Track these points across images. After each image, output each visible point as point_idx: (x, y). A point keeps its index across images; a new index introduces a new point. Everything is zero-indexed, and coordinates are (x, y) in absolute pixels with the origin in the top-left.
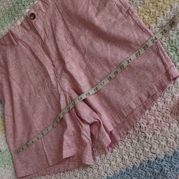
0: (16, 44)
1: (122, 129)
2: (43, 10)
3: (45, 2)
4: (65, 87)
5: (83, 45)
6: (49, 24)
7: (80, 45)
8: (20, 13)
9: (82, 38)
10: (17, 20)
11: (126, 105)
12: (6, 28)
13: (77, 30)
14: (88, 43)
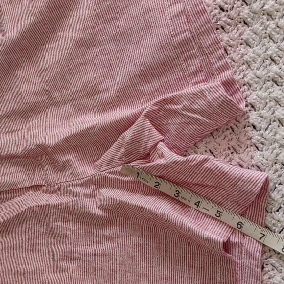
1: (213, 59)
4: (84, 173)
5: (35, 93)
7: (32, 99)
9: (24, 88)
11: (168, 27)
13: (8, 96)
14: (37, 80)
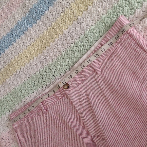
0: (46, 112)
2: (79, 81)
3: (82, 74)
6: (85, 95)
8: (49, 82)
10: (45, 88)
12: (32, 95)
